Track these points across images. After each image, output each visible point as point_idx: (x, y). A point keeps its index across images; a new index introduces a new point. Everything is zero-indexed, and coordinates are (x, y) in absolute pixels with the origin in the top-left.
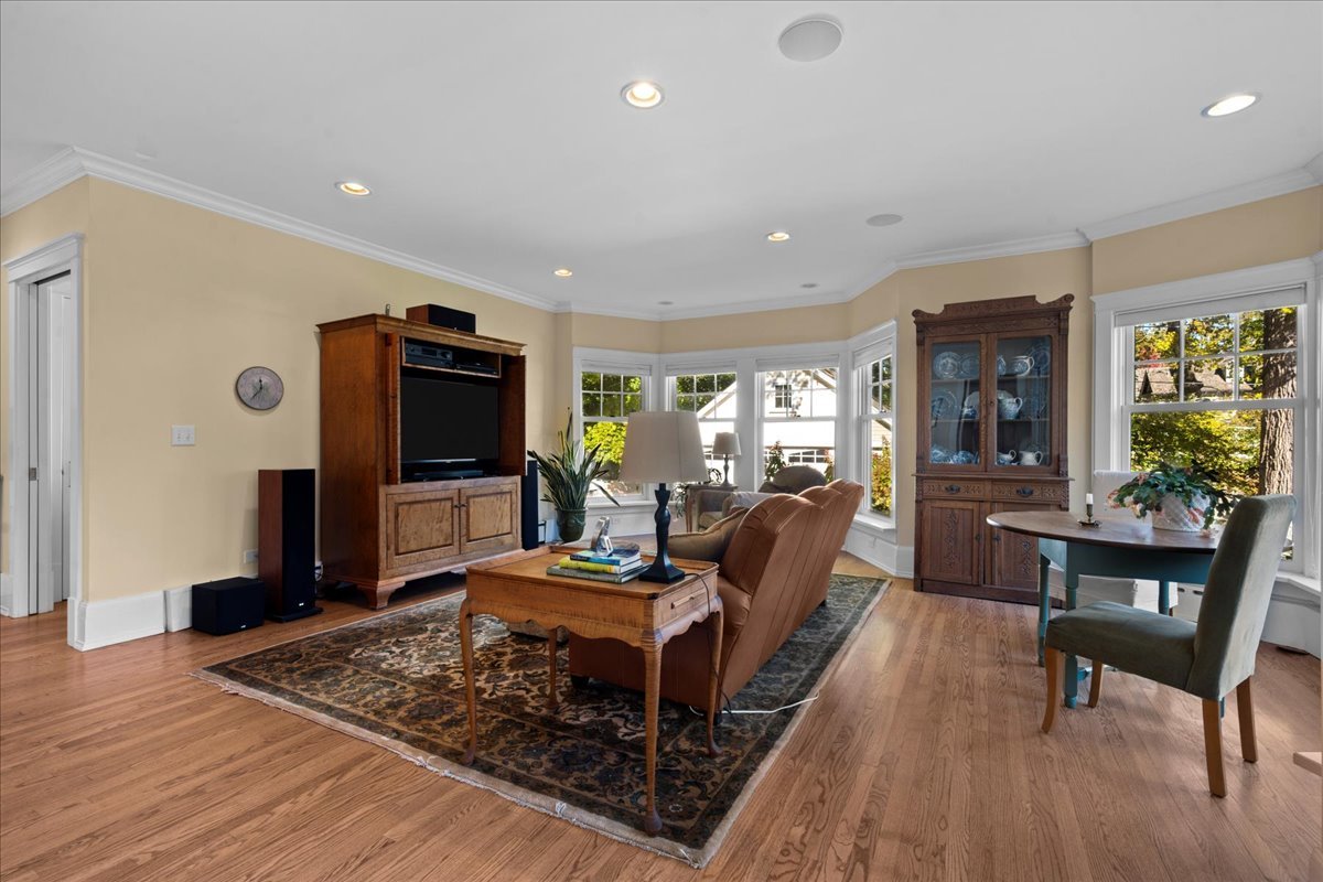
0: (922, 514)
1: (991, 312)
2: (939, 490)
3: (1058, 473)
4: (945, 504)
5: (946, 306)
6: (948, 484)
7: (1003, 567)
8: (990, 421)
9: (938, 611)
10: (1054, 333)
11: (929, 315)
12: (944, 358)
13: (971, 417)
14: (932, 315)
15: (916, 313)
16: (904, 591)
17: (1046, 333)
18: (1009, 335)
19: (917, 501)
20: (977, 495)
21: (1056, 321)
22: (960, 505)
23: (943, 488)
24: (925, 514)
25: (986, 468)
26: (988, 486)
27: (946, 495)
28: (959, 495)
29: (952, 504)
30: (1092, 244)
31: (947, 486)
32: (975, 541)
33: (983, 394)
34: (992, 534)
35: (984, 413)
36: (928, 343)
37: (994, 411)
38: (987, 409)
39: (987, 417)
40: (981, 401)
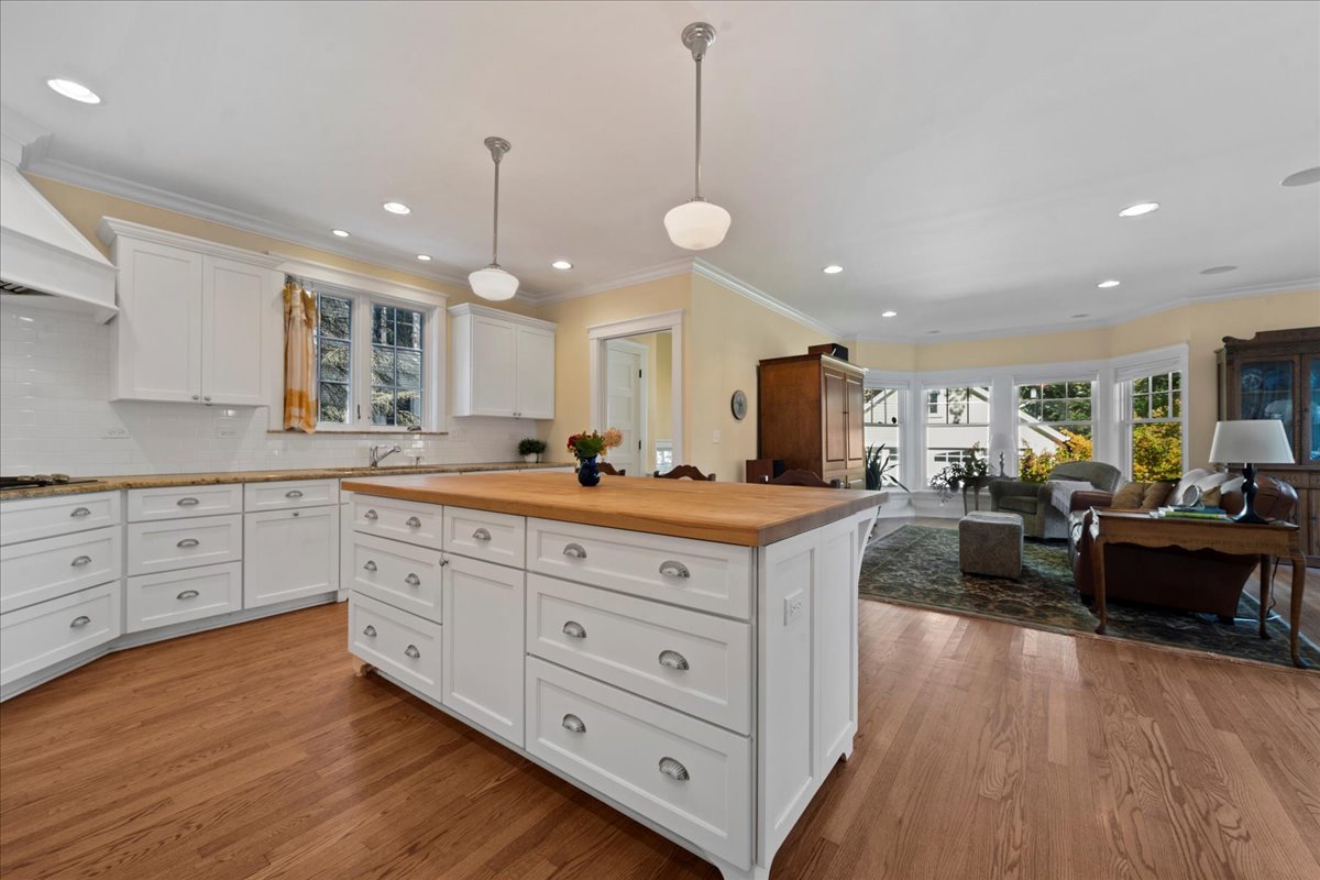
1: (1306, 338)
8: (1305, 424)
11: (1240, 341)
15: (1227, 339)
25: (1300, 461)
26: (1305, 476)
33: (1298, 402)
34: (1309, 514)
35: (1297, 417)
36: (1238, 363)
37: (1309, 416)
38: (1301, 415)
39: (1301, 421)
40: (1294, 408)
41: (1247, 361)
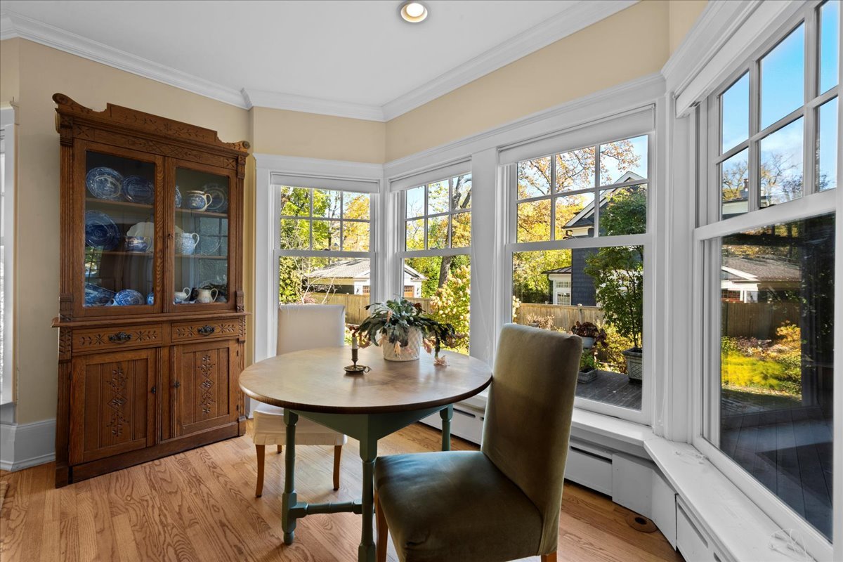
0: (70, 377)
1: (170, 132)
2: (100, 341)
3: (235, 308)
4: (107, 359)
5: (110, 106)
6: (113, 332)
7: (183, 414)
8: (167, 255)
9: (113, 515)
10: (232, 175)
11: (83, 108)
12: (102, 174)
13: (142, 250)
14: (89, 111)
15: (58, 98)
16: (35, 497)
17: (225, 172)
18: (189, 165)
19: (61, 362)
20: (152, 341)
21: (234, 164)
22: (130, 356)
23: (106, 338)
24: (75, 377)
25: (163, 307)
26: (167, 329)
27: (112, 346)
28: (129, 344)
29: (119, 357)
30: (253, 107)
31: (112, 335)
32: (150, 396)
33: (160, 224)
34: (170, 381)
35: (160, 246)
36: (80, 148)
37: (172, 245)
38: (164, 242)
39: (163, 251)
40: (156, 233)
41: (95, 147)
